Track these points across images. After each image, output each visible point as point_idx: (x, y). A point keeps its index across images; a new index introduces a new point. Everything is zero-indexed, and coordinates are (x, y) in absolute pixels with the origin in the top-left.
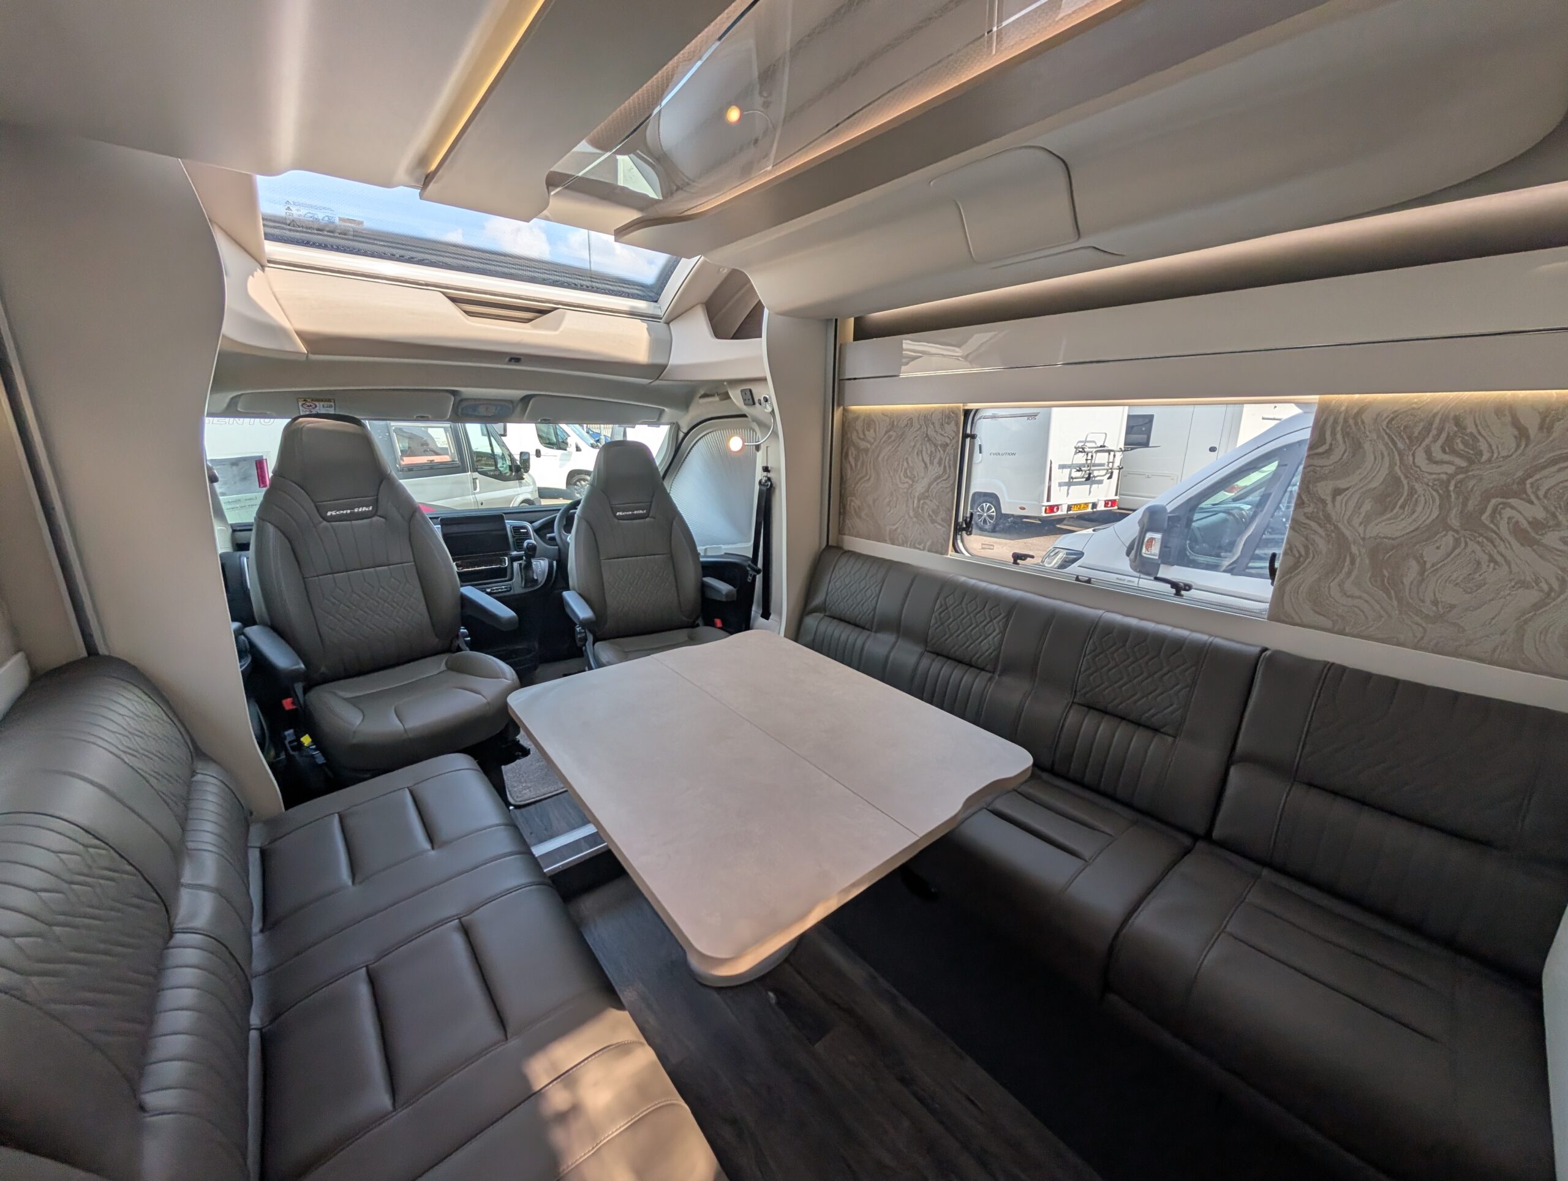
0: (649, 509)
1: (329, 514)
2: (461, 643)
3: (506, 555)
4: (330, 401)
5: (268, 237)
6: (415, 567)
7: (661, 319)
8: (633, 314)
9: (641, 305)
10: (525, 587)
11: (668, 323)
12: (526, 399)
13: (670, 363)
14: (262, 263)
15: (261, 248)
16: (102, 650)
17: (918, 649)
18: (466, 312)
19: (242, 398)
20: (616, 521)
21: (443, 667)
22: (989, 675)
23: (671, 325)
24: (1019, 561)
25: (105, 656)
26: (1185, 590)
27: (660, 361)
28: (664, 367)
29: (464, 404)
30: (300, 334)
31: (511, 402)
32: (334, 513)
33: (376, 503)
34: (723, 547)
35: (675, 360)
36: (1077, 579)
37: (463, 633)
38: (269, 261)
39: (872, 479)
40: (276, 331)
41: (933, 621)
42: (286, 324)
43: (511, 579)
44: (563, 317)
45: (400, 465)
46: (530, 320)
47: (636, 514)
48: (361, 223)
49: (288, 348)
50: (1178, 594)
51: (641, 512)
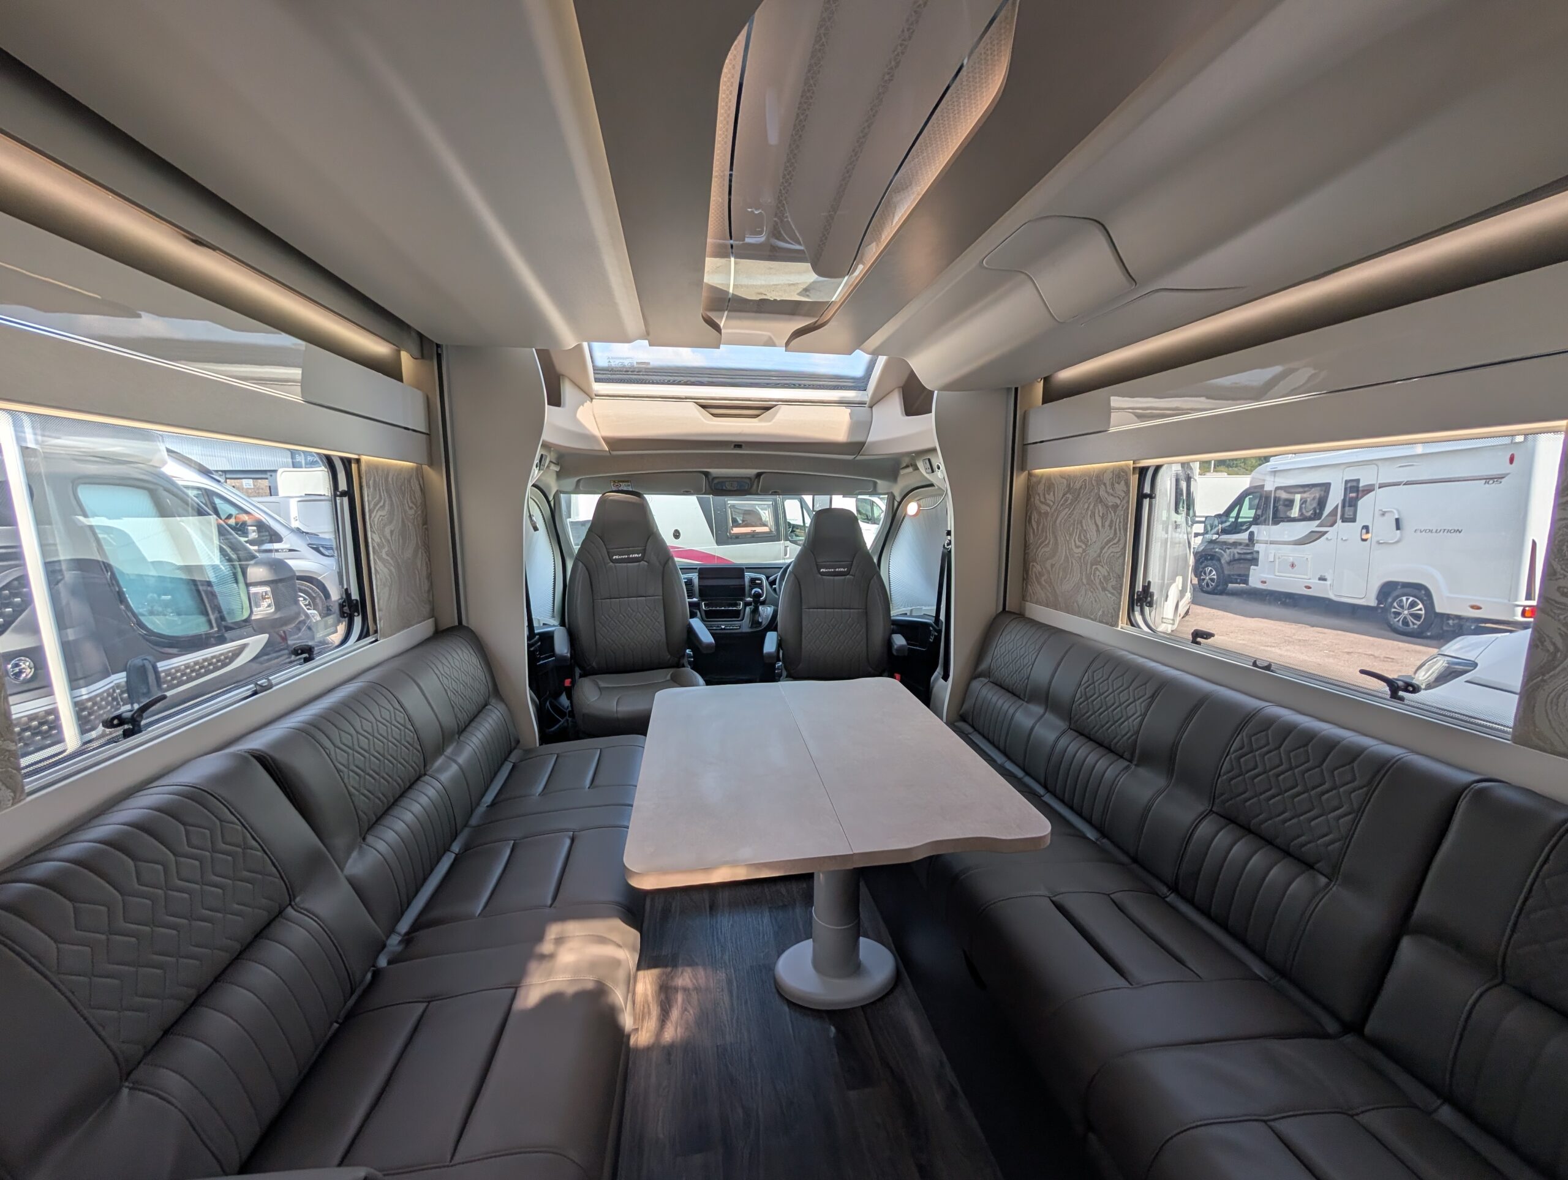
0: (850, 567)
1: (614, 557)
2: (685, 661)
3: (741, 600)
4: (629, 481)
5: (597, 380)
6: (662, 602)
7: (865, 404)
8: (841, 403)
9: (850, 395)
10: (751, 627)
11: (871, 407)
12: (757, 477)
13: (869, 440)
14: (590, 396)
15: (589, 386)
16: (464, 623)
17: (1062, 725)
18: (714, 415)
19: (582, 482)
20: (820, 576)
21: (669, 677)
22: (1126, 763)
23: (873, 408)
24: (1199, 639)
25: (465, 626)
26: (1406, 690)
27: (859, 438)
28: (862, 444)
29: (716, 481)
30: (605, 439)
31: (750, 478)
32: (617, 557)
33: (644, 552)
34: (924, 608)
35: (874, 436)
36: (1255, 664)
37: (689, 655)
38: (596, 395)
39: (1051, 542)
40: (592, 438)
41: (1078, 695)
42: (596, 432)
43: (742, 620)
44: (779, 408)
45: (730, 533)
46: (758, 416)
47: (838, 572)
48: (648, 363)
49: (597, 448)
50: (1394, 695)
51: (842, 570)
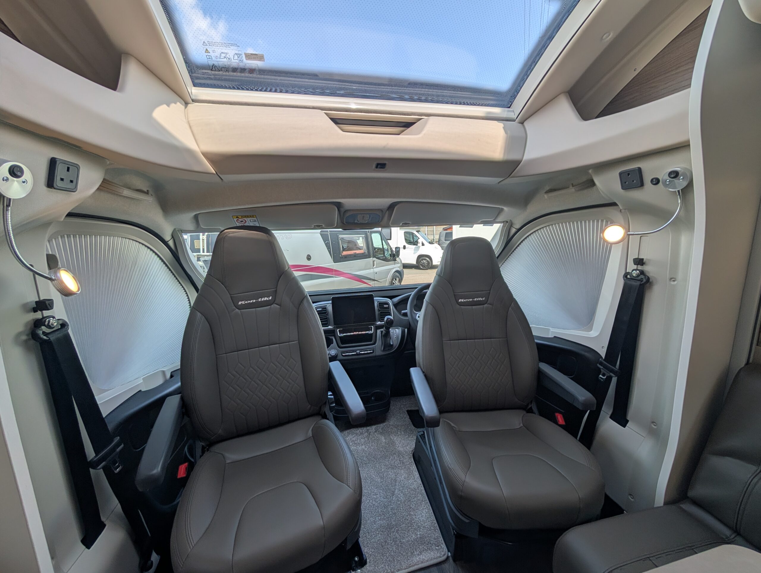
0: (487, 296)
1: (240, 303)
3: (372, 325)
4: (253, 217)
5: (192, 80)
6: (298, 346)
7: (515, 120)
8: (489, 119)
10: (384, 350)
11: (522, 123)
12: (392, 207)
13: (524, 158)
14: (185, 100)
15: (182, 86)
19: (199, 217)
21: (310, 433)
23: (525, 124)
30: (206, 155)
32: (243, 302)
33: (275, 294)
34: (552, 330)
35: (530, 155)
38: (192, 100)
40: (185, 152)
43: (374, 344)
44: (428, 119)
45: (341, 255)
46: (398, 133)
49: (198, 167)
